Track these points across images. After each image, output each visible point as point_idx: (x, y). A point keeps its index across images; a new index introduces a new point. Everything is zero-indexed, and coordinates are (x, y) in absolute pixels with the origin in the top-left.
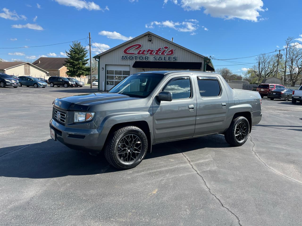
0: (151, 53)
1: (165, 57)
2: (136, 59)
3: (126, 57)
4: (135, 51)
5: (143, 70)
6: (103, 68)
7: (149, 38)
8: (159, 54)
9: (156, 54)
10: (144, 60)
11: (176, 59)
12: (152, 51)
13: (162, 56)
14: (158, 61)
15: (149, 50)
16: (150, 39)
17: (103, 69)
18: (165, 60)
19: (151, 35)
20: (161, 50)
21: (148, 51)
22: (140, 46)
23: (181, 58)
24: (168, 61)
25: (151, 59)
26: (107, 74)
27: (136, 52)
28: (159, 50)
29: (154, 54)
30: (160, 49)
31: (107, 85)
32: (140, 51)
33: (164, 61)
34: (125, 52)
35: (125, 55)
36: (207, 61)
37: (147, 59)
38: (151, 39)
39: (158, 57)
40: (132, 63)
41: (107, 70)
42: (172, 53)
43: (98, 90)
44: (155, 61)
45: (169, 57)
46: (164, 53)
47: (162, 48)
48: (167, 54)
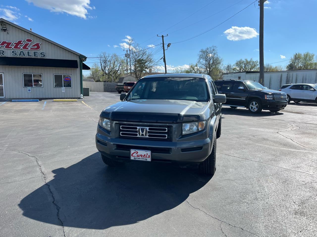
0: (7, 47)
1: (28, 52)
7: (3, 27)
8: (20, 48)
9: (16, 47)
11: (44, 56)
12: (9, 44)
13: (25, 51)
14: (18, 56)
15: (4, 42)
16: (4, 28)
18: (28, 55)
19: (4, 23)
20: (22, 43)
21: (3, 44)
23: (51, 54)
24: (33, 57)
25: (9, 54)
28: (20, 42)
29: (13, 47)
33: (27, 57)
36: (82, 58)
37: (2, 53)
38: (5, 28)
39: (18, 51)
42: (38, 47)
44: (15, 56)
45: (35, 53)
46: (27, 47)
47: (23, 40)
48: (31, 49)
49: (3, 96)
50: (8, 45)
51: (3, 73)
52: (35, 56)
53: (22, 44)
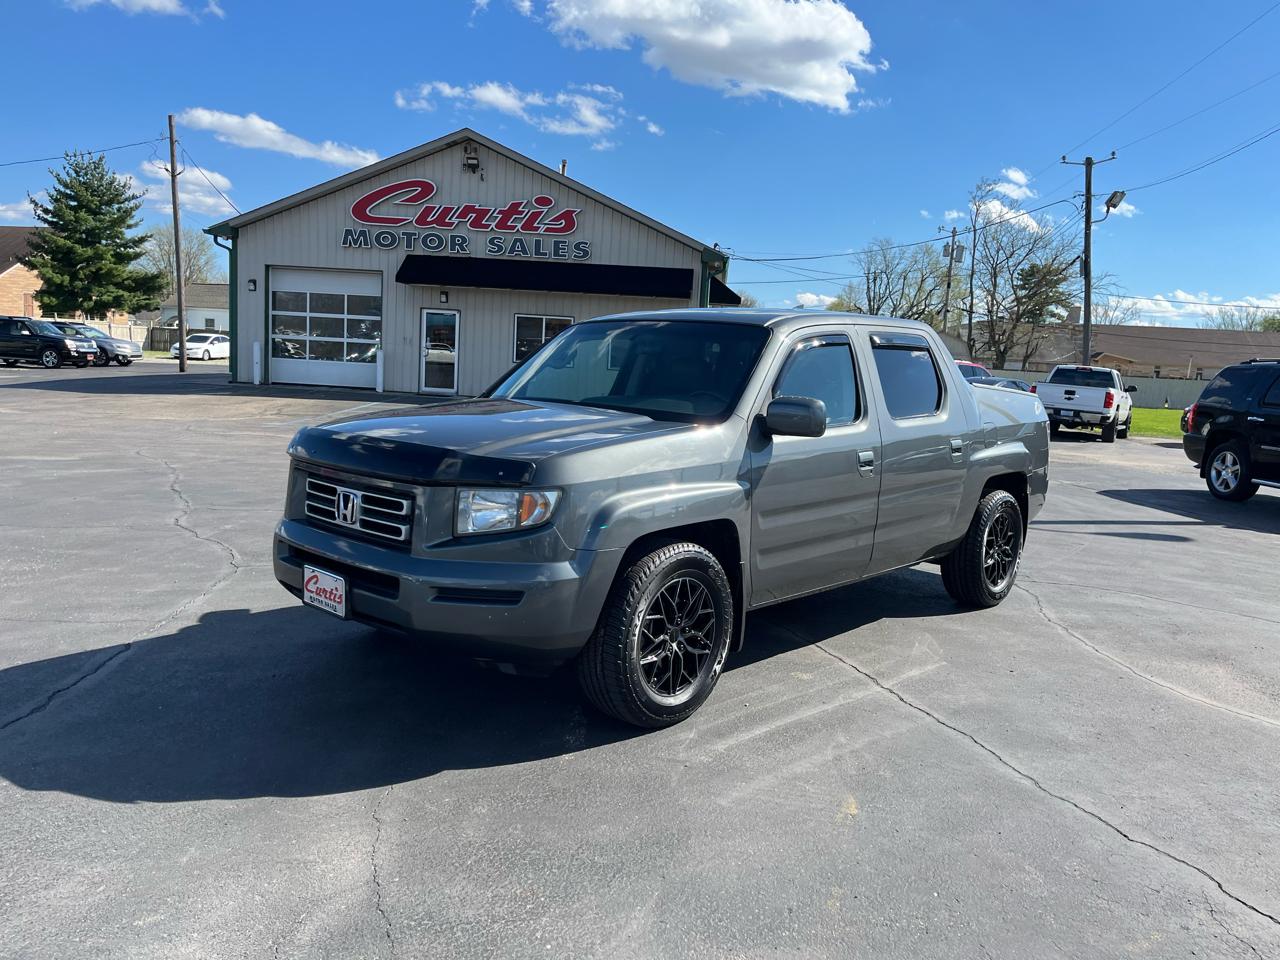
0: (476, 223)
1: (538, 243)
2: (409, 246)
3: (363, 233)
4: (402, 210)
5: (442, 293)
6: (254, 282)
7: (469, 158)
8: (513, 227)
9: (502, 225)
10: (448, 252)
11: (586, 253)
12: (482, 213)
13: (528, 238)
14: (506, 256)
15: (468, 209)
16: (470, 162)
17: (252, 287)
18: (538, 252)
19: (473, 145)
20: (520, 209)
21: (463, 215)
22: (427, 189)
23: (609, 247)
24: (553, 259)
25: (479, 247)
26: (274, 309)
27: (412, 214)
28: (514, 209)
29: (493, 225)
30: (515, 206)
31: (273, 356)
32: (428, 210)
33: (534, 258)
34: (359, 211)
35: (359, 225)
36: (714, 261)
37: (461, 245)
38: (475, 162)
39: (507, 239)
40: (393, 260)
41: (274, 293)
42: (570, 225)
43: (230, 382)
44: (497, 256)
45: (557, 243)
46: (535, 225)
47: (525, 201)
48: (547, 230)
49: (453, 387)
50: (478, 217)
51: (459, 311)
52: (556, 253)
53: (521, 213)
